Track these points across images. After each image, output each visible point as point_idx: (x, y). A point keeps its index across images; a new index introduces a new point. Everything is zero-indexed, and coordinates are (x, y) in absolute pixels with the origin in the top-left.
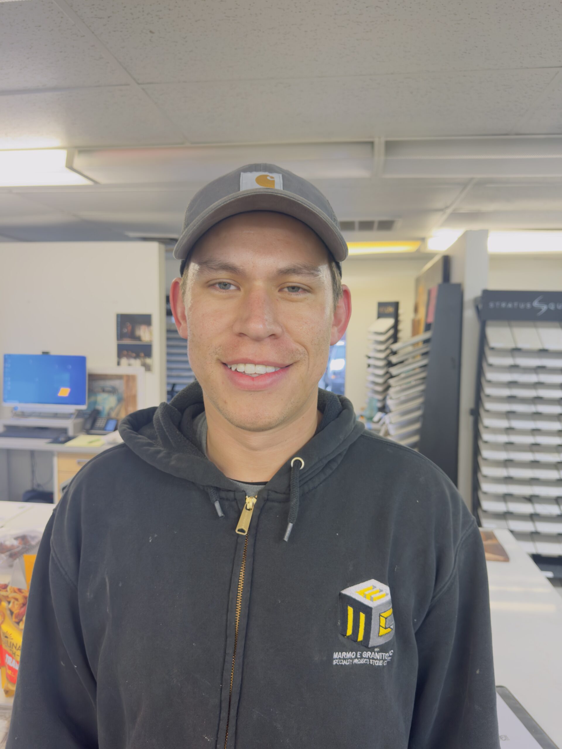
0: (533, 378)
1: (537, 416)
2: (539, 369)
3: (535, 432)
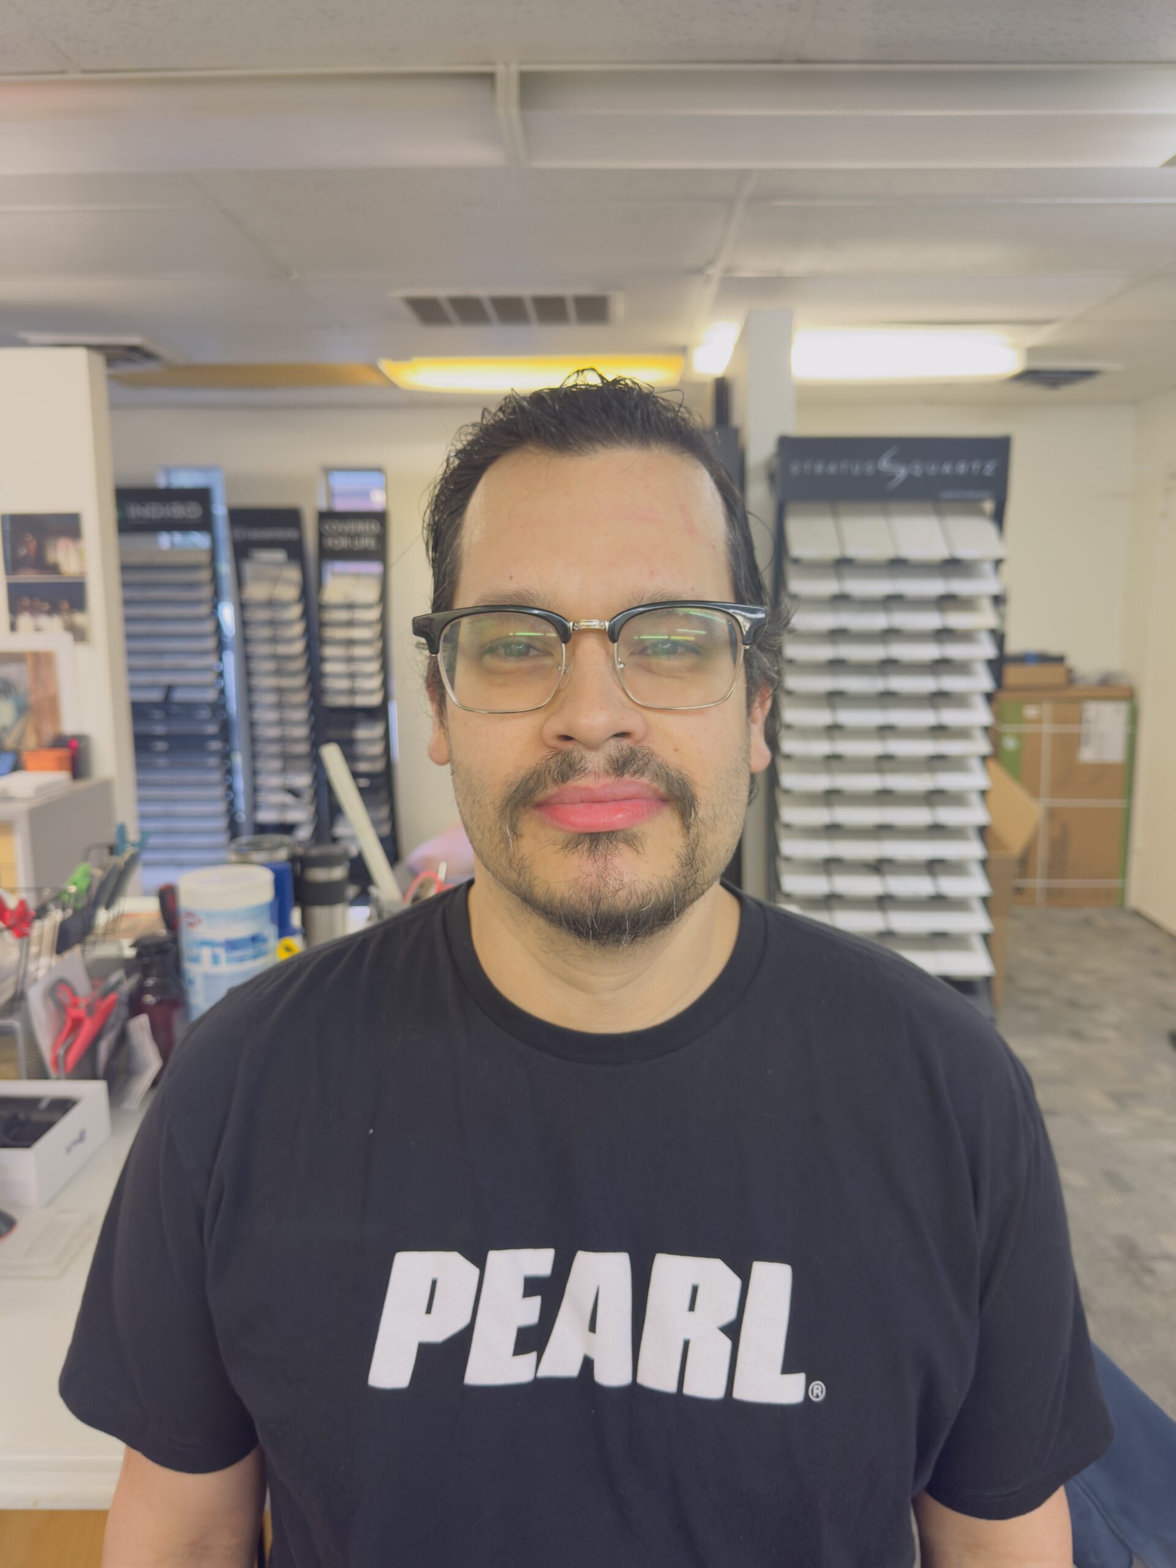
0: (878, 621)
1: (888, 698)
2: (892, 602)
3: (885, 731)
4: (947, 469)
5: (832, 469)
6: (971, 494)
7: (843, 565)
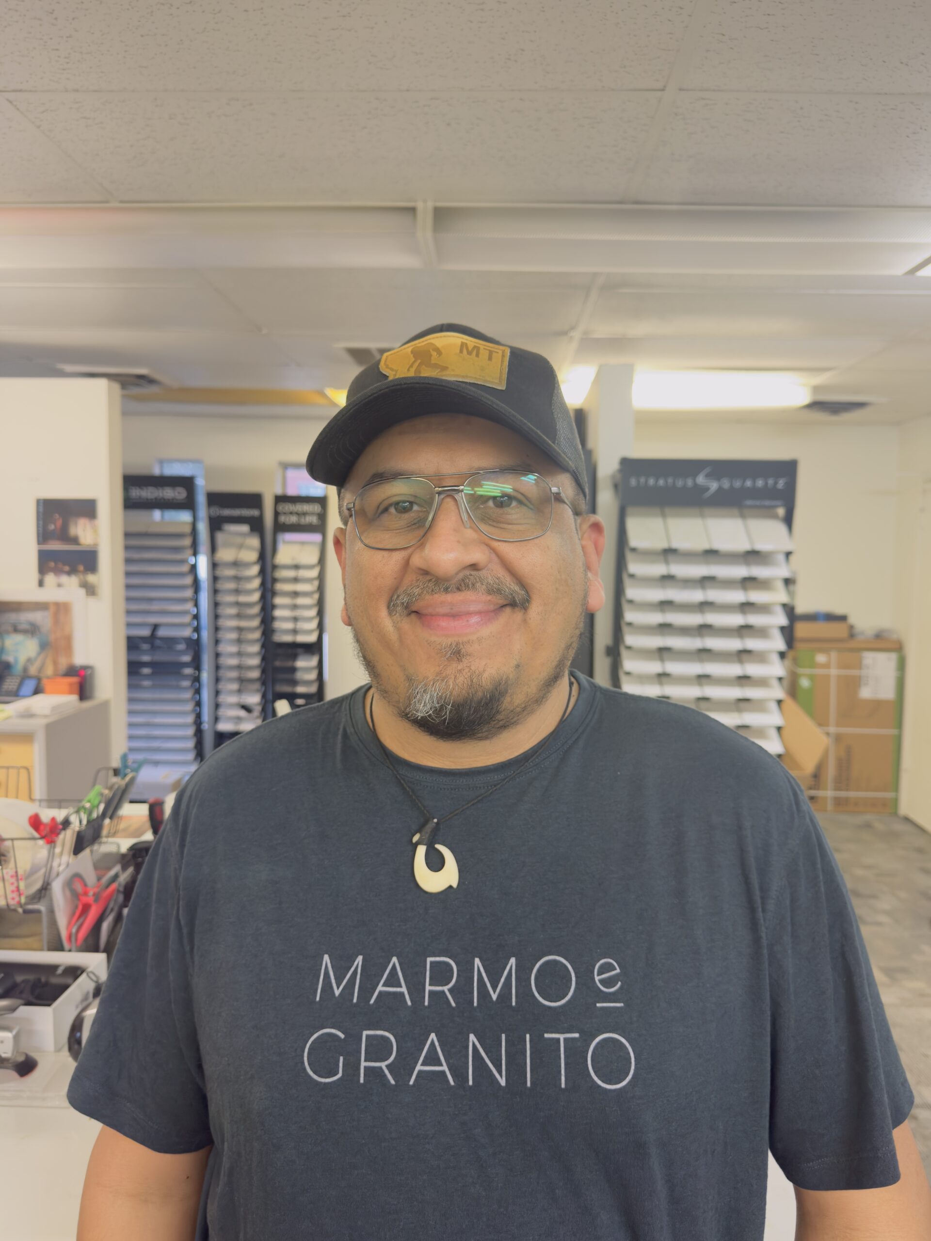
0: (697, 596)
1: (704, 654)
2: (706, 581)
3: (703, 679)
4: (749, 483)
5: (661, 482)
6: (767, 503)
7: (669, 553)
